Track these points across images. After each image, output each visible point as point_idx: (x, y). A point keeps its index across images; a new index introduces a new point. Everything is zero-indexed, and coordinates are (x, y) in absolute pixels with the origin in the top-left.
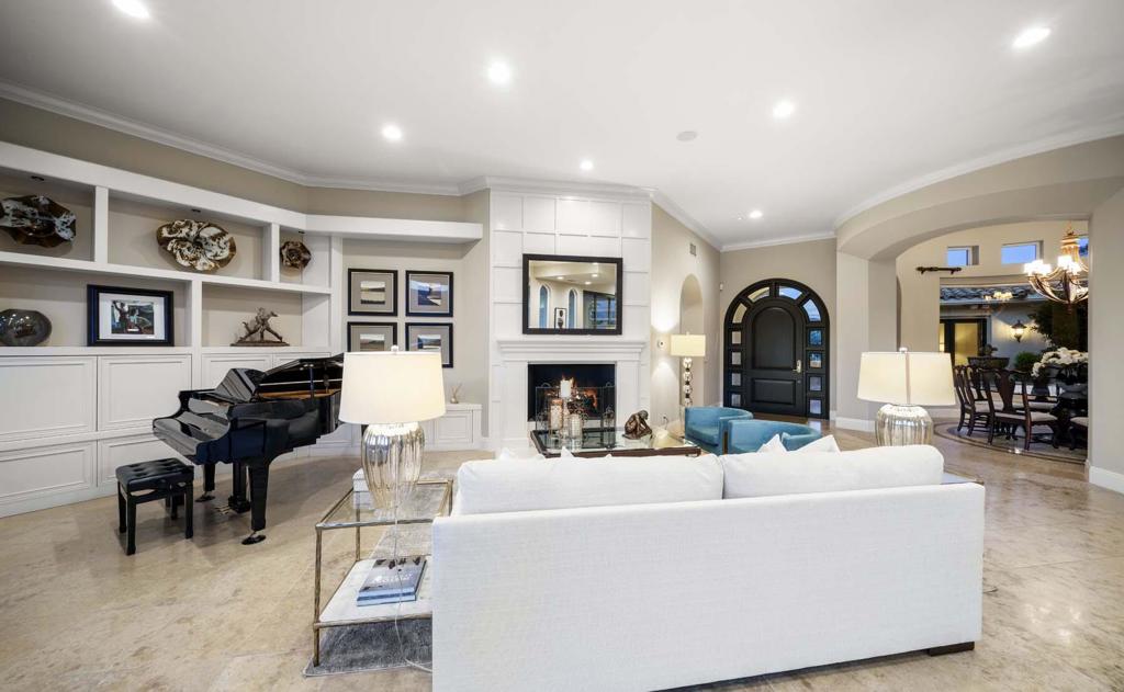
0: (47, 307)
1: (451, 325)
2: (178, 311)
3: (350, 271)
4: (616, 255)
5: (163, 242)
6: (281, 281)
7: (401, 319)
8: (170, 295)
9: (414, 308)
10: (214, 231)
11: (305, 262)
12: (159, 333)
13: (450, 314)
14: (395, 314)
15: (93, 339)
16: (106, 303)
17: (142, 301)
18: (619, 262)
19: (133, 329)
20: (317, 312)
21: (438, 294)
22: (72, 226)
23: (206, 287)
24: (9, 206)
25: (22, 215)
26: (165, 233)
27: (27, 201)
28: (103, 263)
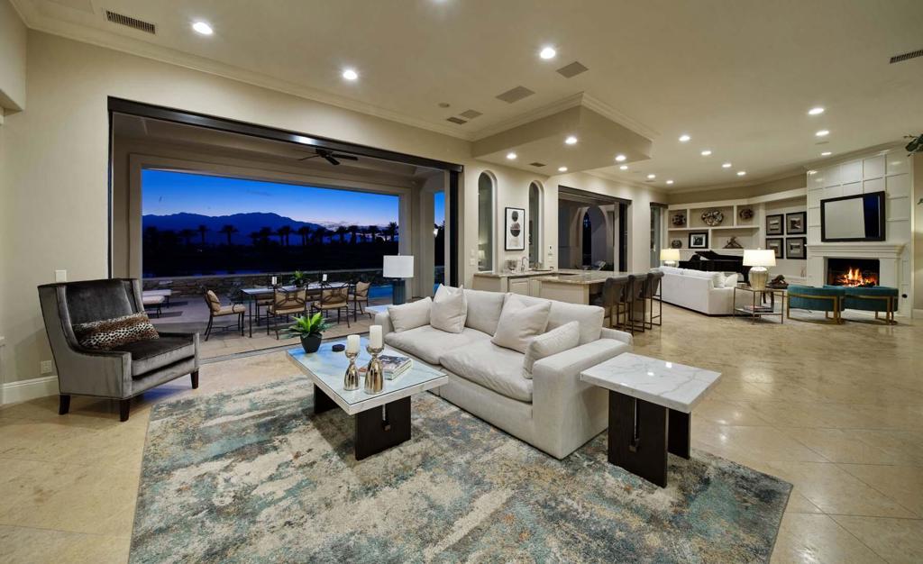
0: (681, 239)
1: (805, 239)
3: (767, 217)
4: (881, 190)
5: (704, 219)
6: (738, 224)
7: (785, 236)
8: (707, 234)
9: (790, 231)
10: (719, 212)
11: (752, 216)
12: (704, 245)
13: (805, 232)
14: (782, 234)
15: (690, 247)
16: (692, 238)
17: (700, 236)
18: (882, 194)
19: (698, 243)
20: (756, 235)
21: (799, 223)
22: (684, 220)
23: (714, 231)
25: (677, 219)
26: (705, 216)
27: (678, 216)
28: (688, 228)
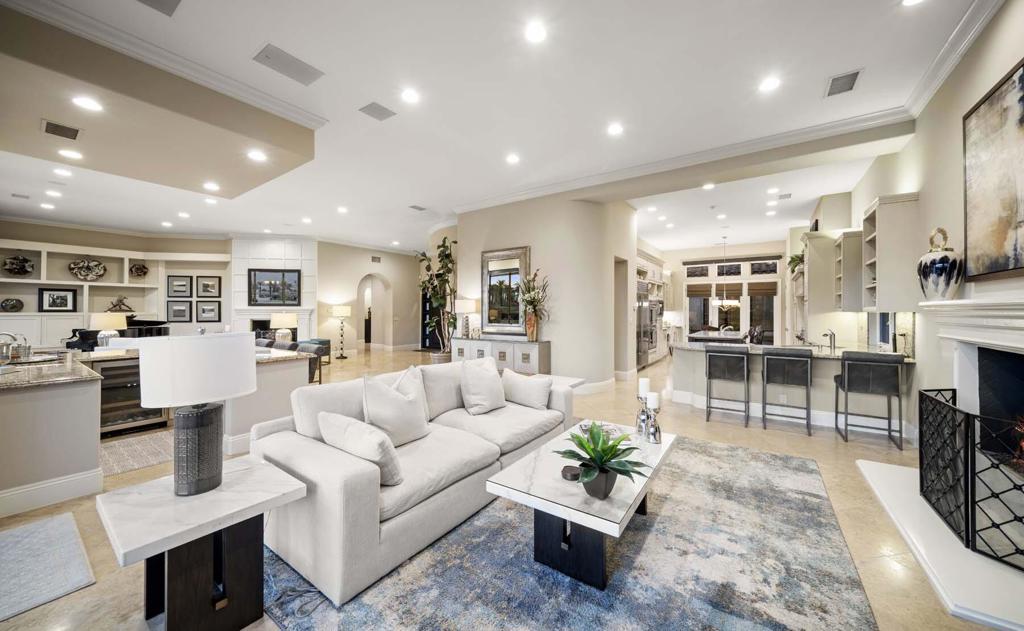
0: (21, 297)
1: (219, 303)
2: (79, 298)
3: (168, 277)
4: (298, 268)
5: (71, 269)
6: (130, 282)
7: (194, 299)
8: (75, 291)
9: (201, 293)
10: (96, 263)
11: (145, 273)
12: (70, 306)
13: (220, 296)
14: (191, 296)
15: (41, 309)
16: (46, 296)
17: (62, 294)
18: (299, 272)
19: (58, 304)
20: (151, 296)
21: (213, 286)
22: (32, 267)
23: (90, 287)
24: (8, 261)
25: (13, 264)
26: (72, 266)
27: (15, 259)
28: (44, 280)
